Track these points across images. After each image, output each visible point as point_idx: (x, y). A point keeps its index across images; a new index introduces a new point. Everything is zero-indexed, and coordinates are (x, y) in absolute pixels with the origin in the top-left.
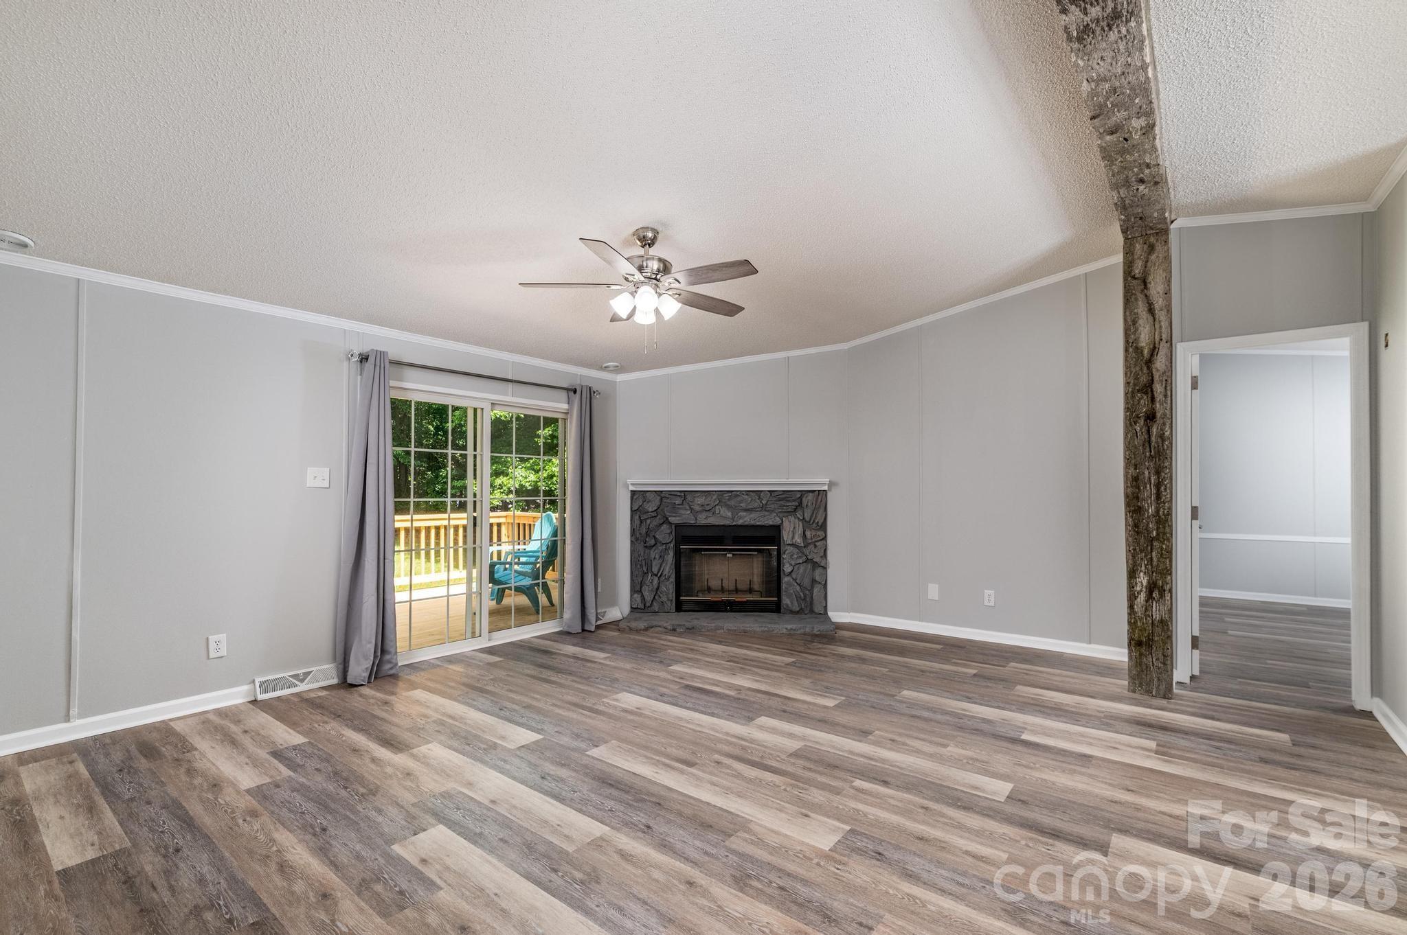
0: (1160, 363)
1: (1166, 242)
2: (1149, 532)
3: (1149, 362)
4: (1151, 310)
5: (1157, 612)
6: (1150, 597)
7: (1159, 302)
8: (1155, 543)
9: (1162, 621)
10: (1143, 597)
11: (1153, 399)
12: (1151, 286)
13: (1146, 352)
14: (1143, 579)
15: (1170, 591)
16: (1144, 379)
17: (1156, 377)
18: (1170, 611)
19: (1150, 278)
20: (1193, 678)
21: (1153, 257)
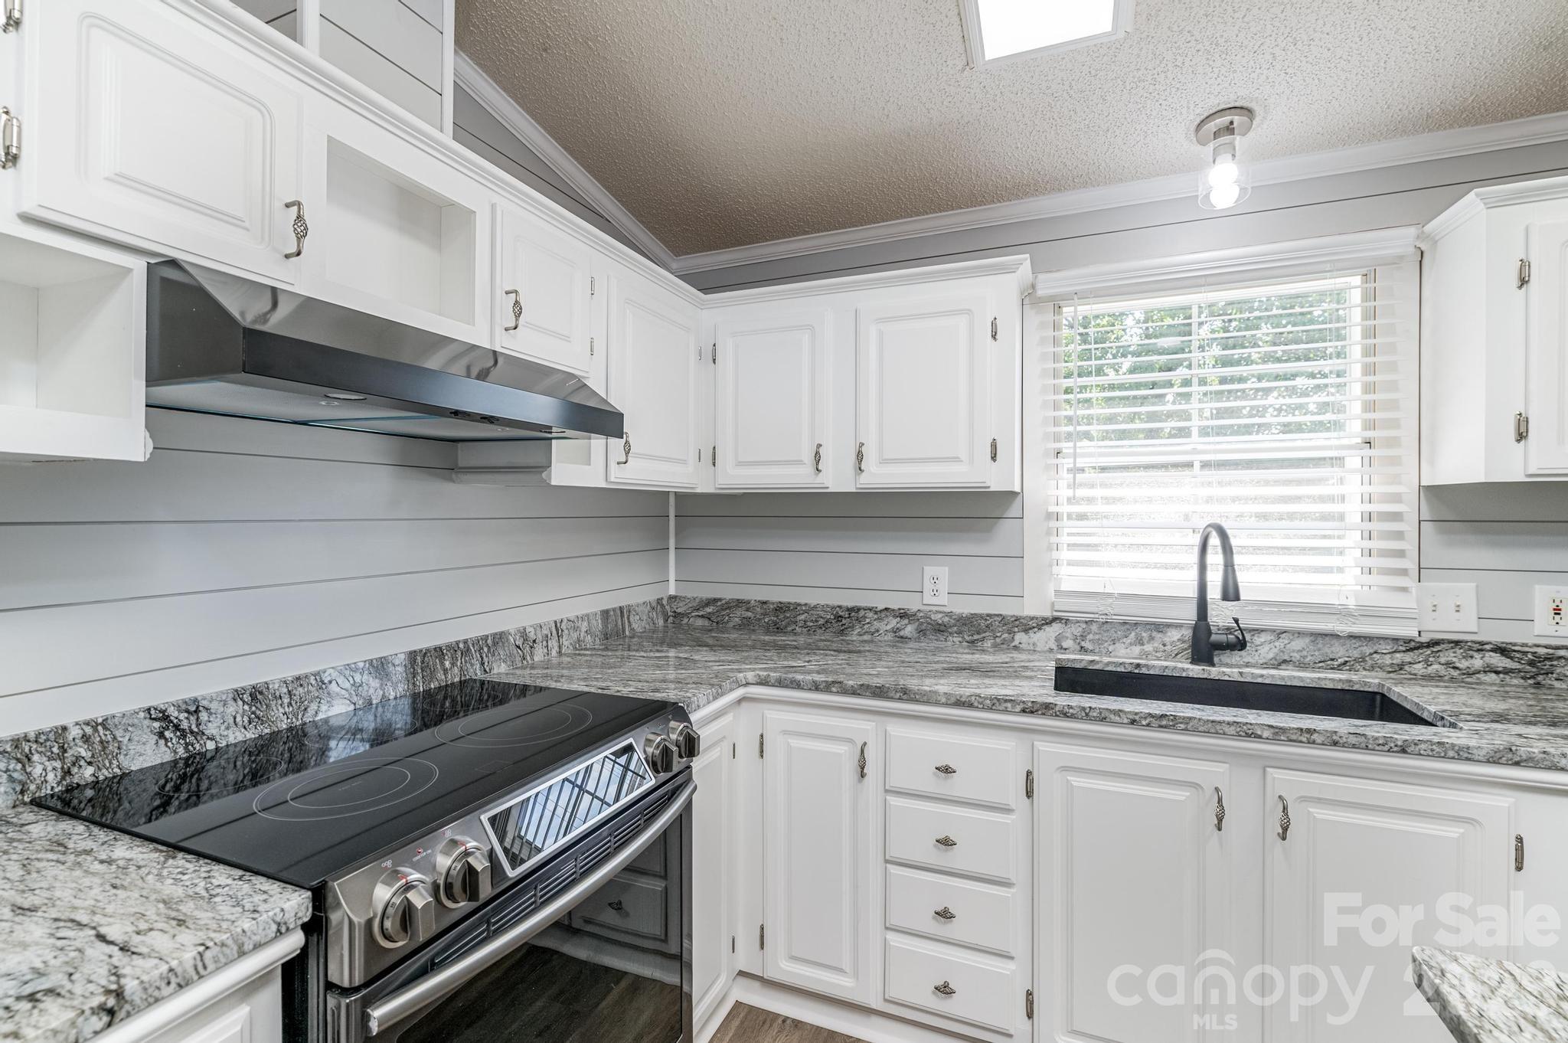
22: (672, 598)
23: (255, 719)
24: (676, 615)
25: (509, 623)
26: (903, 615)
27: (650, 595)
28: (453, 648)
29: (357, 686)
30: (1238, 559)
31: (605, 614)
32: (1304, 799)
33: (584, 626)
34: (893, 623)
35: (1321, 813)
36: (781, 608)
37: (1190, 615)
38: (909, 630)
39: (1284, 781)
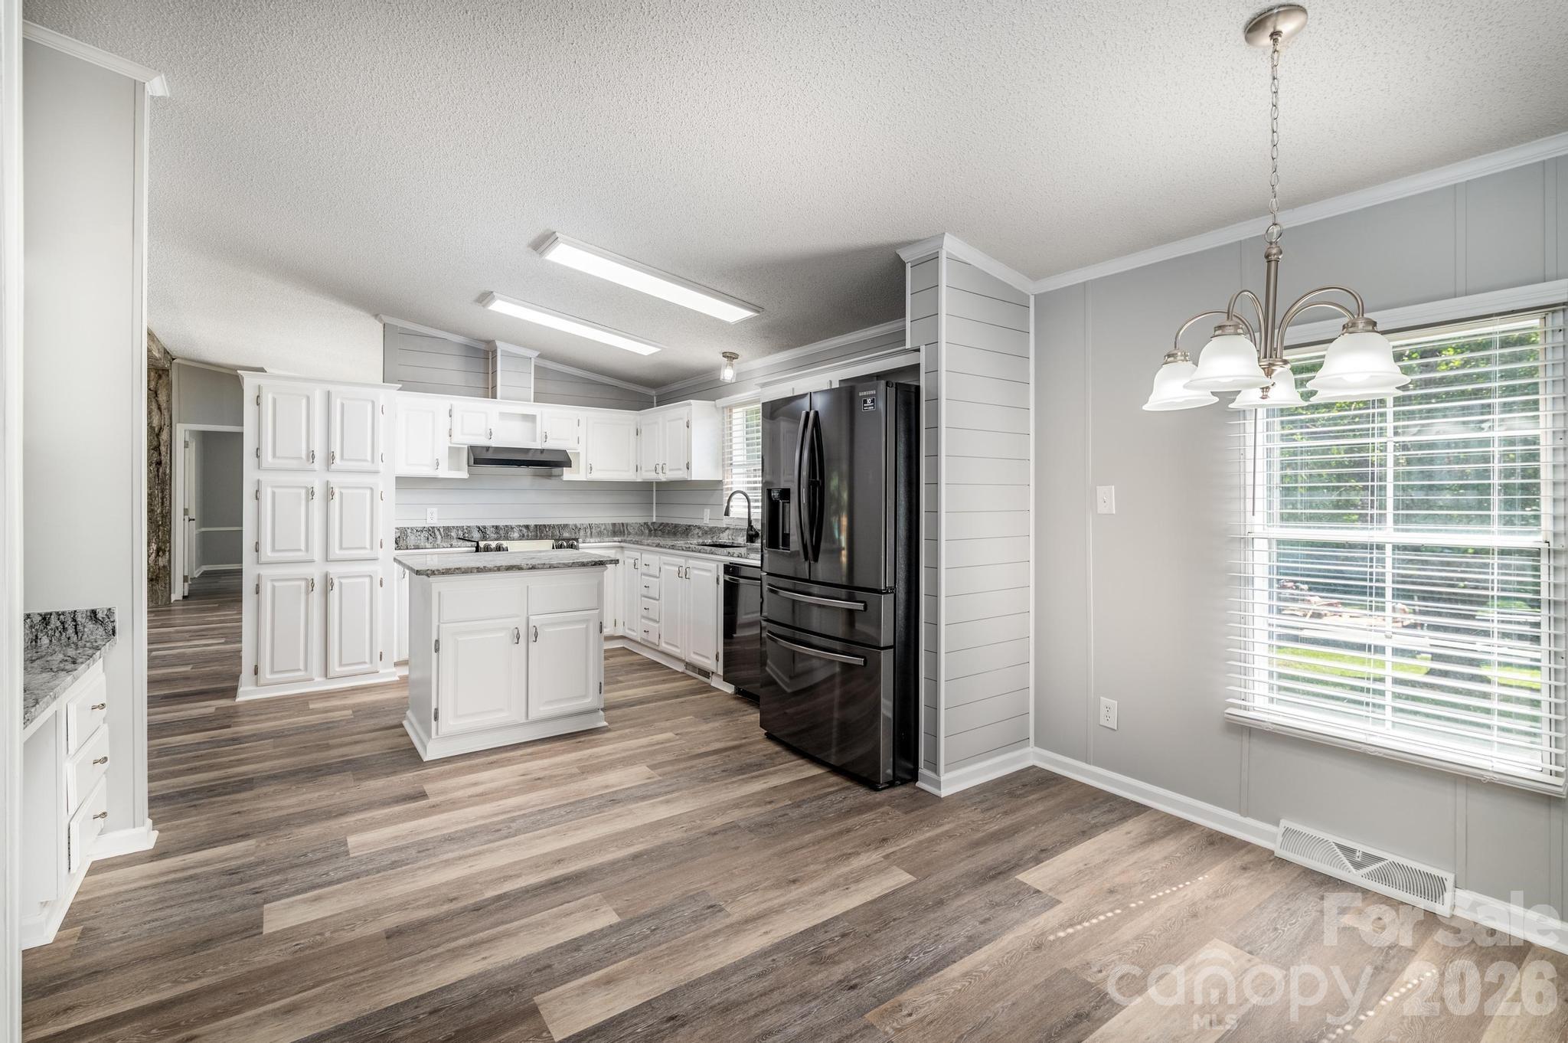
0: (164, 436)
1: (168, 375)
2: (158, 522)
3: (158, 435)
4: (159, 408)
5: (162, 562)
6: (158, 555)
7: (164, 405)
8: (161, 528)
9: (164, 567)
10: (154, 555)
11: (160, 454)
12: (160, 396)
13: (156, 429)
14: (154, 547)
15: (170, 551)
16: (155, 443)
17: (162, 442)
18: (170, 561)
19: (159, 392)
20: (184, 597)
21: (161, 381)
22: (653, 523)
23: (497, 533)
24: (655, 530)
25: (571, 522)
26: (699, 528)
27: (642, 521)
28: (549, 526)
29: (521, 530)
30: (752, 504)
31: (614, 525)
32: (694, 568)
33: (603, 527)
34: (697, 531)
35: (696, 572)
36: (676, 526)
37: (745, 525)
38: (700, 534)
39: (691, 563)
